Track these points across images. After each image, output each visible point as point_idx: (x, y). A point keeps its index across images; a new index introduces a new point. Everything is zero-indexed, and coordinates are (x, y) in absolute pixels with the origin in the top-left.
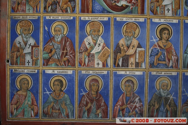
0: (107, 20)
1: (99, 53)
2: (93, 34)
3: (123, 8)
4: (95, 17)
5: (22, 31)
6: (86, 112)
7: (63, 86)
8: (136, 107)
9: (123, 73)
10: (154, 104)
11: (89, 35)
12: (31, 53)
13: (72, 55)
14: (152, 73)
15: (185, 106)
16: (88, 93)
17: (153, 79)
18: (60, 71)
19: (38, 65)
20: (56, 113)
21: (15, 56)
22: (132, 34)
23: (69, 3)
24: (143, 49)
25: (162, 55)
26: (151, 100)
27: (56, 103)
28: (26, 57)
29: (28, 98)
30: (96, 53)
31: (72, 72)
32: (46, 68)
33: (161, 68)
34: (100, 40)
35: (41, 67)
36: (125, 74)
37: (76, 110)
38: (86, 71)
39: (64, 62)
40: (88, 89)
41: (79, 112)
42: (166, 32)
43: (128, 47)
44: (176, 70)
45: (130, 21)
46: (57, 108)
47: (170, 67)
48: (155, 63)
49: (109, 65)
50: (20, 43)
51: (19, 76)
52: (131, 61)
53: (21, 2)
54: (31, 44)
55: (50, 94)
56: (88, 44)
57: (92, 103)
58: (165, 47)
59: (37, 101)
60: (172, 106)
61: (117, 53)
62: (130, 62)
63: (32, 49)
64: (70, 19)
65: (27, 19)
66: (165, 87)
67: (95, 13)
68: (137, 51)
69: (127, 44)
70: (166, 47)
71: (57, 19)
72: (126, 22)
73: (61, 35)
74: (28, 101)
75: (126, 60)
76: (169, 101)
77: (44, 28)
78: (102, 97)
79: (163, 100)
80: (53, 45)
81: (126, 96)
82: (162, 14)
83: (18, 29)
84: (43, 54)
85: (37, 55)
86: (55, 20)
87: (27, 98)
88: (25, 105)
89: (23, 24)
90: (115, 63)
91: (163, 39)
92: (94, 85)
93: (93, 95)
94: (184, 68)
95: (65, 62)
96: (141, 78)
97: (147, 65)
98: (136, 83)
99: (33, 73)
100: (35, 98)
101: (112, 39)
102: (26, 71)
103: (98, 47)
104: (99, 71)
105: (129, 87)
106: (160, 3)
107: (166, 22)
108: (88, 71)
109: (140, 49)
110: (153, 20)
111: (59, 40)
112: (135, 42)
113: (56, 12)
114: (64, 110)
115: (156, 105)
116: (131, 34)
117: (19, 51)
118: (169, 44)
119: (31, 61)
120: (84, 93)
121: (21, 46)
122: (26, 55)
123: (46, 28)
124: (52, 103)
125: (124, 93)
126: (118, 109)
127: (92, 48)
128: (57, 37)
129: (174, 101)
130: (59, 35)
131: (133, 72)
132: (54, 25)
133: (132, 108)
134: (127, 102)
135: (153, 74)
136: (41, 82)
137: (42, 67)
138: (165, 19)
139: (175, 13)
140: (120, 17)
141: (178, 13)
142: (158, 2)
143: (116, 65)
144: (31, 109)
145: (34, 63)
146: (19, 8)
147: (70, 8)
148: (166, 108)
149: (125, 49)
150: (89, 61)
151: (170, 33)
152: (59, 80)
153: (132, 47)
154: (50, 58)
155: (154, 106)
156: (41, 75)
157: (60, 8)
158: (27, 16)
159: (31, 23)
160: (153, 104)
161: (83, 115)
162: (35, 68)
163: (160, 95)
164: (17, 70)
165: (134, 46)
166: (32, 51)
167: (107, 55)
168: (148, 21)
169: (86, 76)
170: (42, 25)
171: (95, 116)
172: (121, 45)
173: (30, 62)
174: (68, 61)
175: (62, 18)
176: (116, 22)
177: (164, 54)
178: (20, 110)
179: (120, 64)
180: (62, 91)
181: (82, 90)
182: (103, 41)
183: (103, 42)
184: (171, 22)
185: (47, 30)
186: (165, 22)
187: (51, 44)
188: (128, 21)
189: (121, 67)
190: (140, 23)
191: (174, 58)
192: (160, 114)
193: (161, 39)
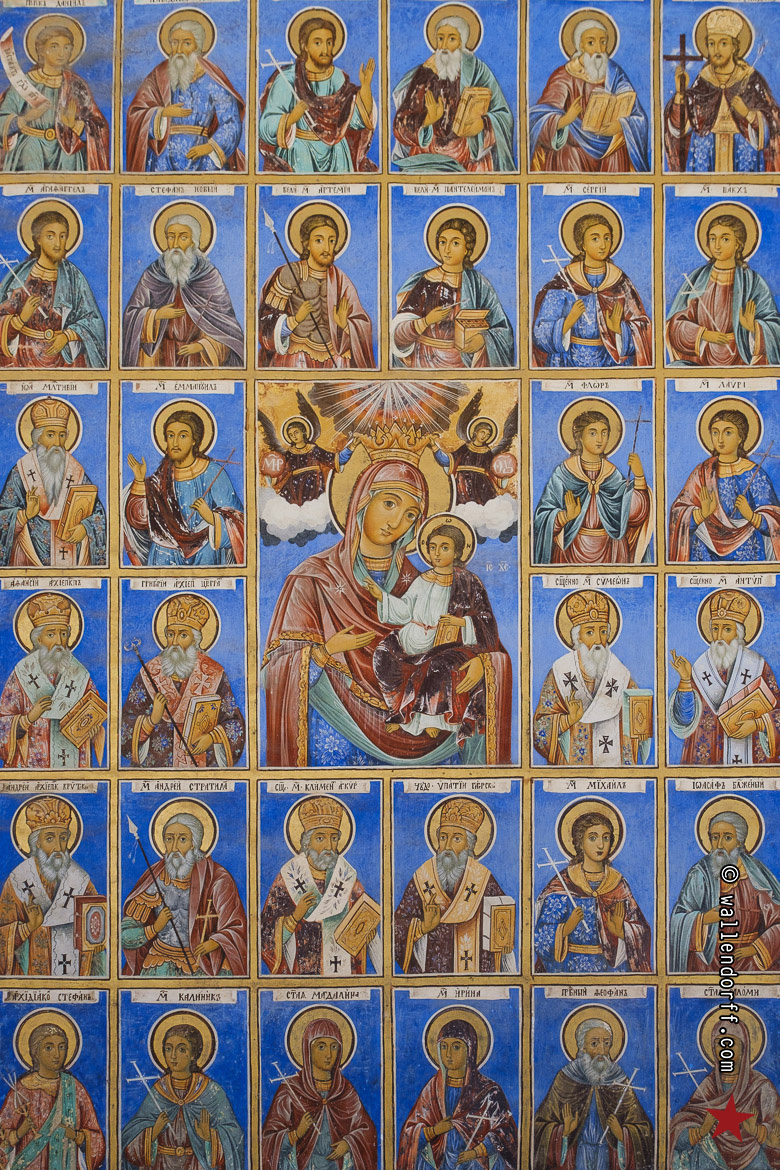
0: (368, 790)
1: (338, 918)
2: (313, 849)
3: (426, 744)
4: (319, 782)
5: (36, 839)
6: (294, 1149)
7: (203, 1053)
8: (486, 1126)
9: (432, 994)
10: (557, 1114)
11: (298, 853)
12: (75, 927)
13: (236, 930)
14: (546, 993)
15: (686, 1120)
16: (297, 1074)
17: (552, 1016)
18: (190, 992)
19: (102, 973)
20: (175, 1157)
21: (11, 939)
22: (466, 845)
23: (220, 727)
24: (508, 900)
25: (584, 921)
26: (546, 1100)
27: (176, 1118)
28: (53, 943)
29: (64, 1102)
30: (326, 920)
31: (235, 997)
32: (135, 983)
33: (583, 971)
34: (344, 871)
35: (114, 978)
36: (442, 997)
37: (255, 1144)
38: (290, 990)
39: (203, 960)
40: (300, 1059)
41: (264, 1151)
42: (600, 829)
43: (451, 894)
44: (642, 980)
45: (457, 791)
46: (180, 1138)
47: (619, 969)
48: (558, 953)
49: (378, 965)
50: (28, 887)
51: (28, 1019)
52: (461, 946)
53: (30, 727)
54: (72, 890)
55: (152, 1083)
56: (297, 888)
57: (314, 1115)
58: (595, 889)
59: (100, 1111)
60: (632, 1119)
61: (410, 917)
62: (459, 952)
63: (78, 908)
64: (225, 791)
65: (55, 791)
66: (602, 1044)
67: (322, 765)
68: (486, 909)
69: (447, 884)
70: (602, 891)
71: (173, 791)
72: (441, 796)
73: (189, 855)
74: (63, 1117)
75: (442, 946)
76: (617, 1099)
77: (125, 826)
78: (355, 1090)
79: (595, 1100)
80: (160, 894)
81: (446, 1085)
82: (580, 759)
83: (22, 833)
84: (123, 929)
85: (98, 933)
86: (165, 797)
87: (59, 1102)
88: (52, 1129)
89: (41, 814)
90: (400, 959)
91: (586, 858)
92: (322, 1045)
93: (320, 1085)
94: (677, 969)
95: (206, 957)
96: (504, 1014)
97: (526, 962)
98: (486, 1035)
99: (86, 1005)
100: (93, 1103)
101: (387, 866)
102: (54, 997)
103: (336, 896)
104: (339, 990)
105: (457, 1048)
106: (572, 716)
107: (597, 790)
108: (297, 991)
109: (495, 900)
110: (546, 787)
111: (183, 871)
112: (477, 874)
113: (171, 764)
114: (207, 1143)
115: (566, 1120)
116: (462, 842)
117: (26, 920)
118: (613, 876)
119: (73, 956)
120: (283, 1078)
121: (34, 898)
122: (54, 933)
123: (133, 829)
124: (159, 1120)
125: (437, 1074)
126: (417, 1137)
127: (312, 902)
128: (175, 861)
129: (638, 1103)
130: (185, 854)
131: (471, 988)
132: (164, 816)
133: (473, 1129)
134: (450, 1109)
135: (549, 995)
136: (114, 1040)
137: (119, 979)
138: (593, 781)
139: (635, 755)
140: (418, 779)
141: (646, 755)
142: (567, 713)
143: (406, 965)
144: (78, 1146)
145: (87, 965)
146: (24, 749)
147: (223, 747)
148: (610, 1129)
149: (439, 900)
150: (301, 952)
151: (616, 833)
152: (185, 1027)
153: (466, 893)
154: (150, 944)
155: (560, 1122)
156: (113, 1010)
157: (184, 748)
158: (54, 780)
159: (71, 808)
160: (553, 1114)
161: (282, 1163)
162: (92, 984)
163: (584, 1078)
164: (20, 992)
165: (471, 890)
166: (78, 919)
167: (369, 926)
168: (528, 790)
169: (290, 1009)
170: (114, 817)
171: (326, 1165)
172: (424, 887)
173: (69, 963)
174: (221, 953)
175: (194, 787)
176: (400, 799)
177: (594, 916)
178: (31, 1151)
179: (422, 960)
180: (198, 1070)
181: (275, 1064)
182: (353, 873)
183: (354, 879)
184: (619, 790)
185: (136, 835)
186: (592, 790)
187: (153, 889)
188: (449, 794)
189: (424, 970)
190: (495, 799)
191: (631, 930)
192: (585, 1153)
193: (578, 859)
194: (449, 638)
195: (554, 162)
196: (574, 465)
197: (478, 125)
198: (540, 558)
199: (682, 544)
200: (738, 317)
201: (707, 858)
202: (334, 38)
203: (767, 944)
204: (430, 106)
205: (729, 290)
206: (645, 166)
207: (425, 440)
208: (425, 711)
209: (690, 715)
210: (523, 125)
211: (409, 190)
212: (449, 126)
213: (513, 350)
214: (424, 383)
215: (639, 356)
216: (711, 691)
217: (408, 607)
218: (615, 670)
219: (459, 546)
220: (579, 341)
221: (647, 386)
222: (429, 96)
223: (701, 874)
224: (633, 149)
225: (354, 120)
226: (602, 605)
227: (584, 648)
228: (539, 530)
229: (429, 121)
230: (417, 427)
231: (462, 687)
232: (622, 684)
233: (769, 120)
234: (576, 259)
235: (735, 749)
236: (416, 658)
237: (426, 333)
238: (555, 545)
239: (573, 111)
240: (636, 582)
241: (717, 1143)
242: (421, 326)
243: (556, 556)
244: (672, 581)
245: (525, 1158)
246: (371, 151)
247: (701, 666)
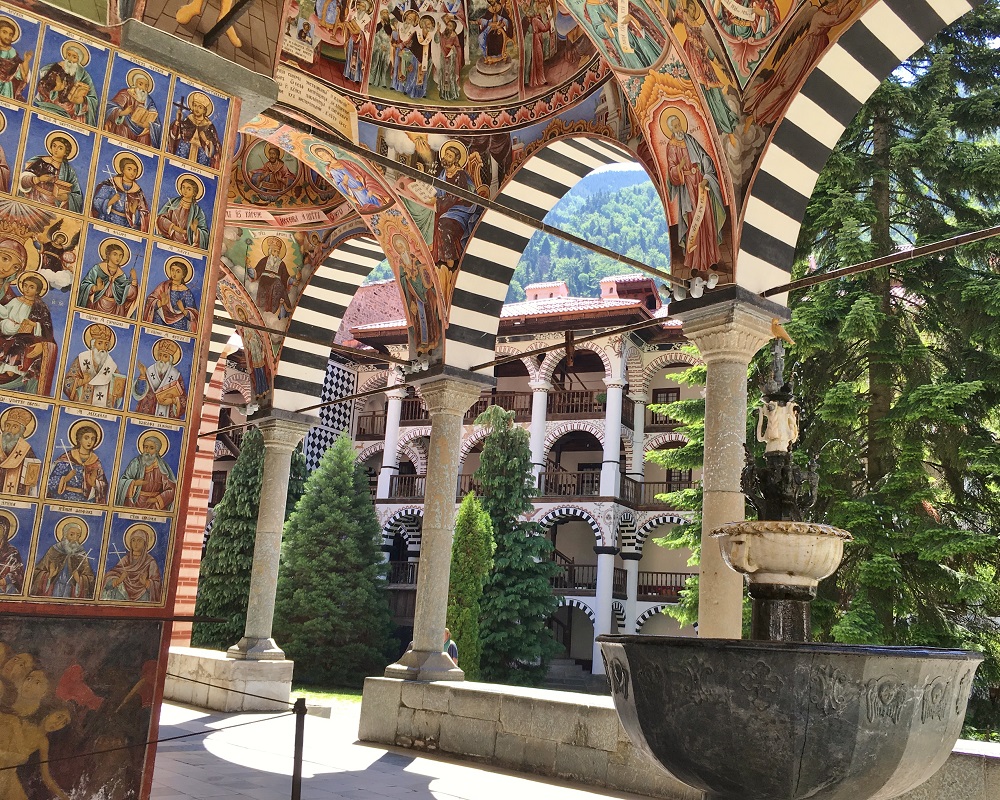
3: (6, 379)
10: (47, 567)
14: (51, 508)
15: (112, 575)
17: (51, 519)
22: (19, 431)
24: (38, 461)
25: (75, 476)
33: (71, 500)
42: (91, 435)
43: (7, 454)
47: (90, 501)
48: (60, 490)
52: (9, 480)
58: (83, 462)
60: (85, 573)
62: (7, 482)
66: (75, 536)
68: (25, 464)
69: (6, 448)
70: (87, 463)
82: (86, 401)
91: (81, 447)
94: (119, 504)
96: (26, 517)
98: (15, 525)
106: (85, 380)
109: (31, 460)
110: (66, 410)
112: (23, 446)
116: (17, 429)
118: (94, 457)
129: (89, 565)
131: (10, 501)
138: (91, 412)
139: (114, 403)
141: (119, 405)
142: (82, 378)
151: (99, 438)
153: (15, 455)
155: (47, 571)
163: (64, 551)
165: (19, 454)
168: (57, 411)
177: (81, 475)
184: (103, 418)
190: (39, 412)
191: (99, 484)
192: (59, 587)
193: (78, 447)
194: (27, 330)
195: (115, 130)
196: (104, 266)
197: (80, 100)
198: (80, 304)
199: (151, 313)
200: (190, 224)
201: (141, 456)
202: (14, 33)
203: (163, 498)
204: (58, 83)
205: (188, 211)
206: (157, 146)
207: (30, 234)
208: (8, 362)
209: (143, 391)
210: (103, 108)
211: (40, 117)
212: (67, 95)
213: (82, 206)
214: (34, 208)
215: (142, 227)
216: (154, 382)
217: (7, 311)
218: (110, 363)
219: (40, 287)
220: (115, 212)
221: (144, 241)
222: (58, 78)
223: (137, 463)
224: (153, 137)
225: (17, 75)
226: (108, 333)
227: (96, 351)
228: (82, 291)
229: (57, 89)
230: (26, 227)
231: (30, 355)
232: (112, 370)
233: (215, 146)
234: (119, 175)
235: (161, 410)
236: (8, 336)
237: (38, 184)
238: (89, 299)
239: (128, 110)
240: (126, 326)
241: (126, 587)
242: (36, 180)
243: (88, 305)
244: (143, 329)
245: (26, 588)
246: (25, 93)
247: (151, 370)
